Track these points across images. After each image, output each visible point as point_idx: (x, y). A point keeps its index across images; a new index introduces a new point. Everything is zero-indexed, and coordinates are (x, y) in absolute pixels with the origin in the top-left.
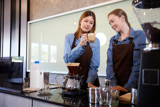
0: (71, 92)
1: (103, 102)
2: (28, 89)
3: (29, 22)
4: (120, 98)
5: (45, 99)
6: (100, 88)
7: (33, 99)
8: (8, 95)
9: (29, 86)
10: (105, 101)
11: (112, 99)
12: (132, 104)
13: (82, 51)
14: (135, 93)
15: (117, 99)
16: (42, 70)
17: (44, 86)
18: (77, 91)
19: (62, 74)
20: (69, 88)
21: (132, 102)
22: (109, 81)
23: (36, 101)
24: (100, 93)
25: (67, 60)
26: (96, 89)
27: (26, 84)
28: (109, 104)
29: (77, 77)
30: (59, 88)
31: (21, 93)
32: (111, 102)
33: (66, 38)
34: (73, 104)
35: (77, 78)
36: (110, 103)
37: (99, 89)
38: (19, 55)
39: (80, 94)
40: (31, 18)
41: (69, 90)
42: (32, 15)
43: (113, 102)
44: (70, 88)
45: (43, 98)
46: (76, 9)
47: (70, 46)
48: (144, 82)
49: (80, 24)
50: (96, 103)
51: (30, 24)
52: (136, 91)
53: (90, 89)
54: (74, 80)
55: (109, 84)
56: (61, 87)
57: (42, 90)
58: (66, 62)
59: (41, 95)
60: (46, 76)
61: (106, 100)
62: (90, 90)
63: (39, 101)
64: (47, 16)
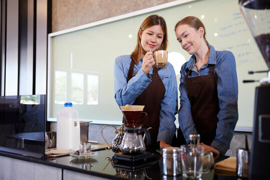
0: (130, 156)
1: (187, 173)
2: (53, 151)
3: (50, 35)
4: (217, 166)
5: (84, 168)
6: (182, 150)
7: (64, 168)
8: (20, 161)
9: (54, 147)
10: (190, 171)
11: (204, 168)
12: (238, 177)
13: (146, 81)
14: (243, 158)
15: (212, 168)
16: (78, 118)
17: (82, 146)
18: (141, 154)
19: (113, 126)
20: (126, 149)
21: (239, 173)
22: (196, 137)
23: (68, 171)
24: (182, 157)
25: (122, 101)
26: (174, 150)
27: (50, 142)
28: (198, 177)
29: (140, 130)
30: (107, 149)
31: (42, 158)
32: (202, 173)
33: (116, 62)
34: (133, 177)
35: (139, 132)
36: (200, 175)
37: (180, 151)
38: (34, 93)
39: (145, 159)
40: (53, 28)
41: (126, 152)
42: (56, 22)
43: (206, 173)
44: (128, 148)
45: (80, 166)
46: (134, 10)
47: (125, 75)
48: (262, 138)
49: (140, 40)
50: (175, 174)
51: (52, 37)
52: (245, 155)
53: (165, 150)
54: (135, 135)
55: (196, 141)
56: (111, 148)
57: (78, 153)
58: (120, 103)
59: (76, 161)
60: (85, 129)
61: (193, 169)
62: (164, 153)
63: (74, 172)
64: (82, 24)
